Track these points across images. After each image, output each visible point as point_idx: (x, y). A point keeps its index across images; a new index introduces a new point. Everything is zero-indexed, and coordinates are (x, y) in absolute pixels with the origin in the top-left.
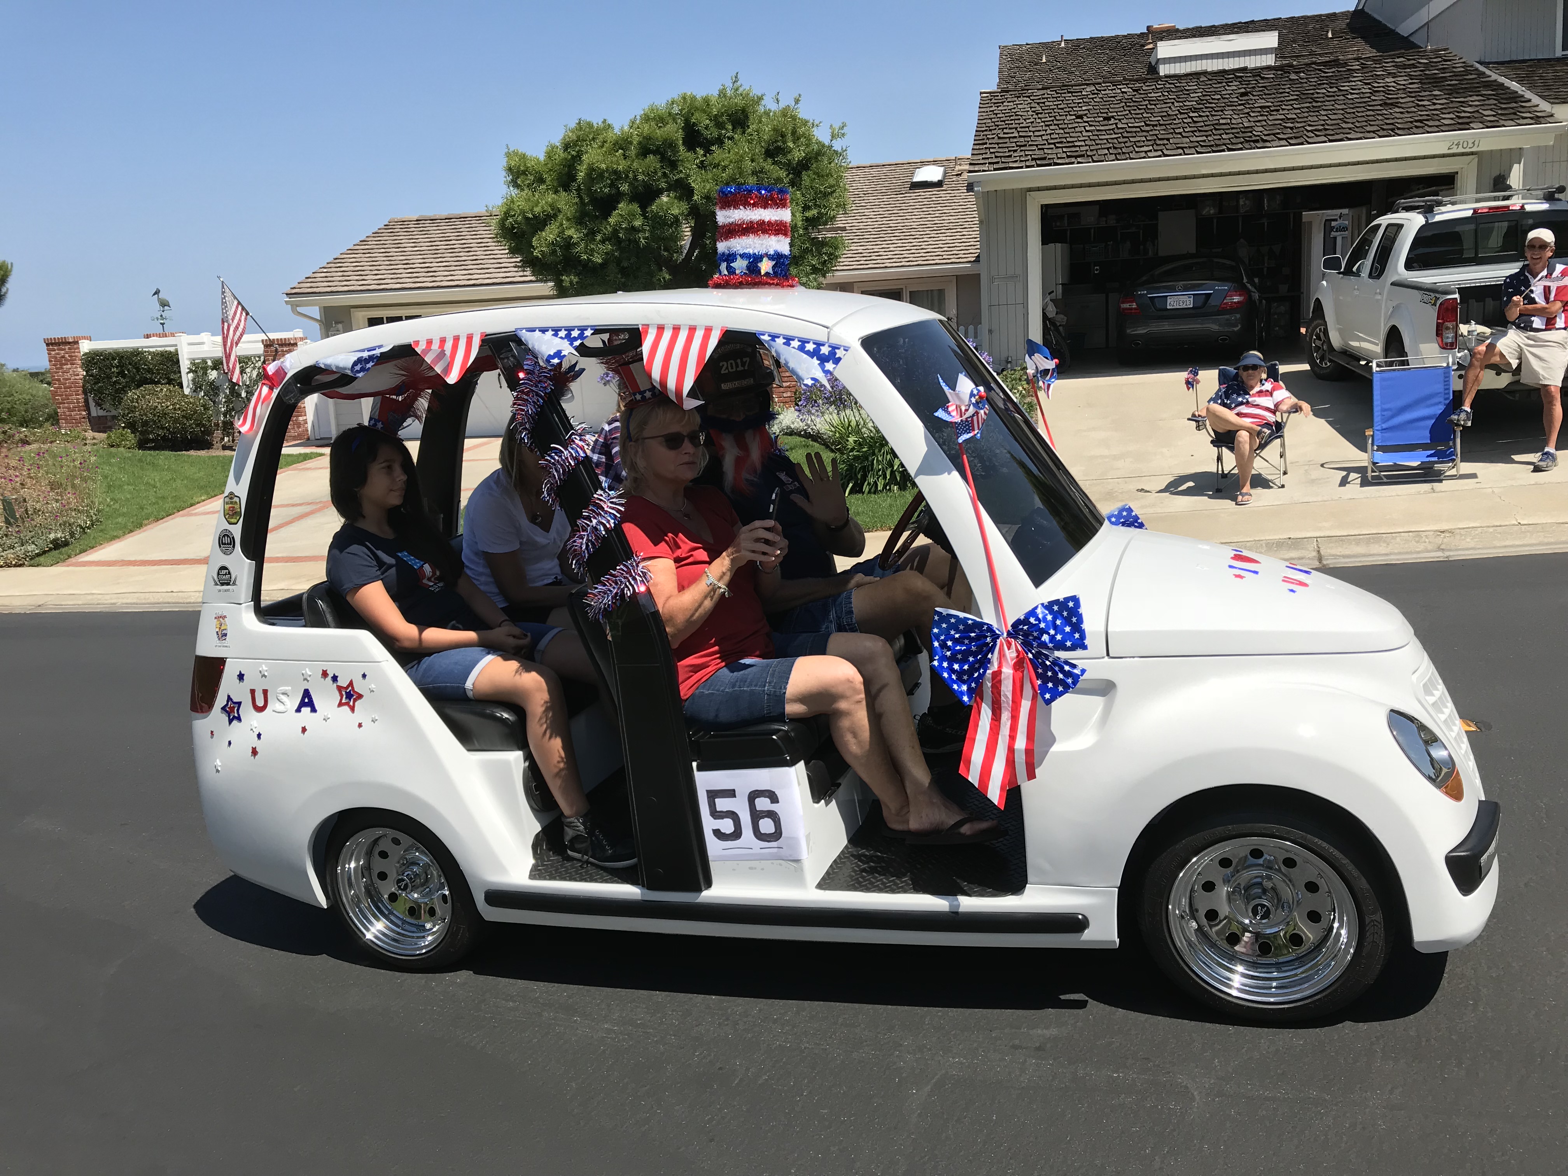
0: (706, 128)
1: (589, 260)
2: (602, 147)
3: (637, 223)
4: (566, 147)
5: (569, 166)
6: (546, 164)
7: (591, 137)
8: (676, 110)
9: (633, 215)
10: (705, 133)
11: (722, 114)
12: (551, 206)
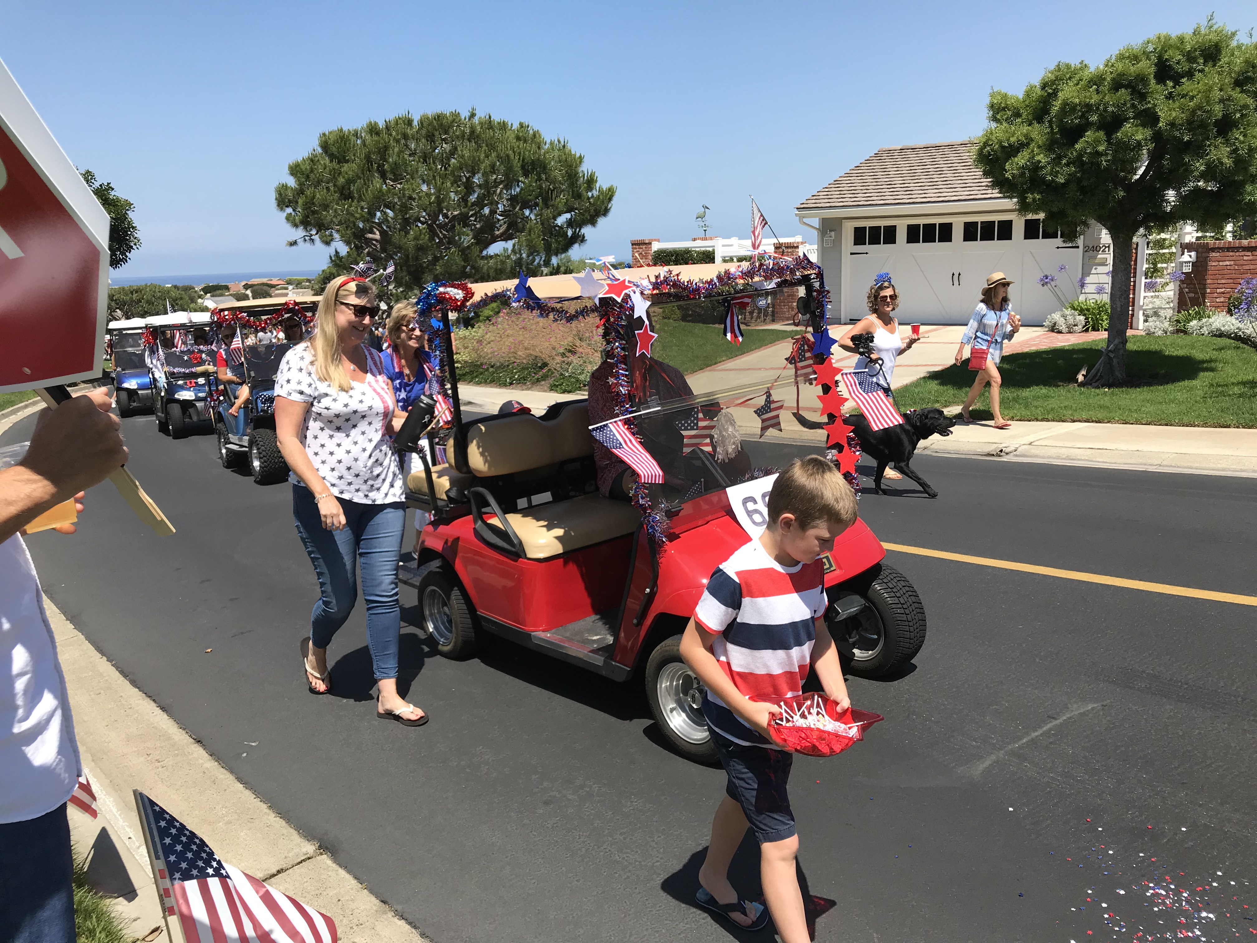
0: (1177, 63)
1: (1053, 180)
2: (1077, 84)
3: (1101, 148)
4: (1044, 86)
5: (1044, 102)
6: (1024, 101)
7: (1068, 76)
8: (1150, 48)
9: (1097, 141)
10: (1176, 67)
11: (1195, 50)
12: (1026, 136)
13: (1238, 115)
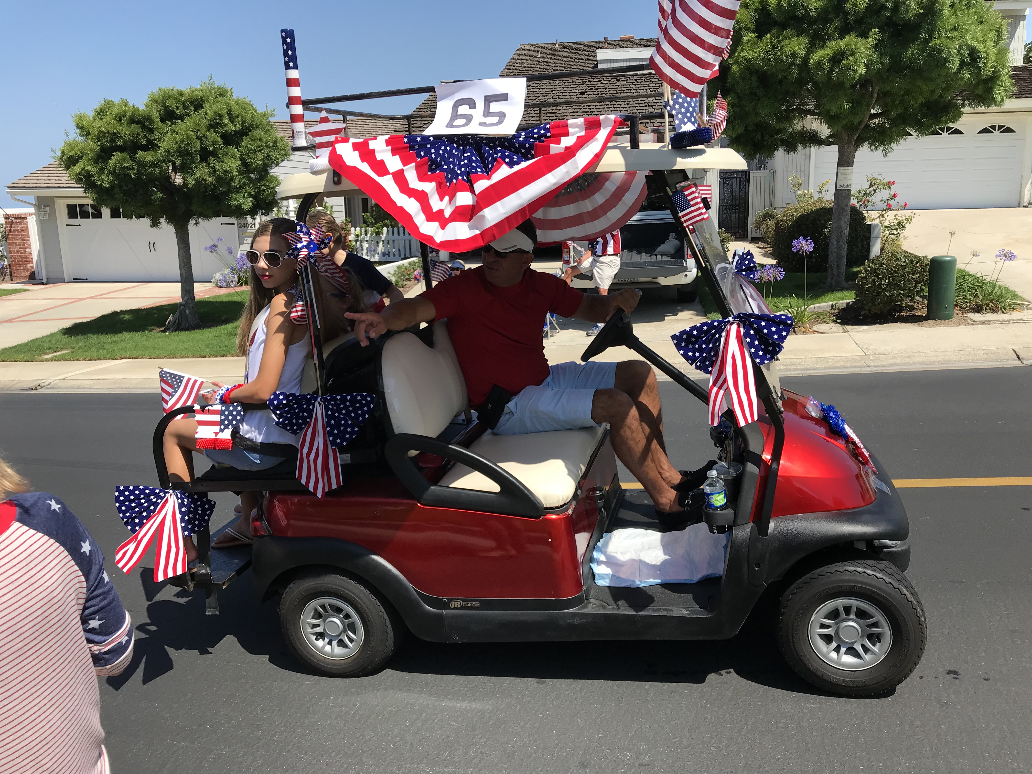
0: (176, 109)
1: (102, 185)
3: (128, 164)
6: (91, 124)
9: (124, 160)
11: (189, 101)
13: (211, 148)
